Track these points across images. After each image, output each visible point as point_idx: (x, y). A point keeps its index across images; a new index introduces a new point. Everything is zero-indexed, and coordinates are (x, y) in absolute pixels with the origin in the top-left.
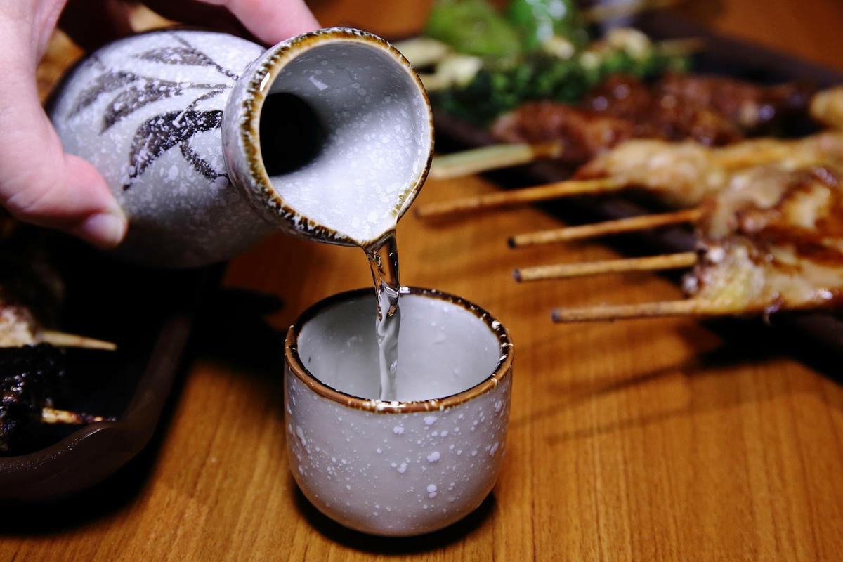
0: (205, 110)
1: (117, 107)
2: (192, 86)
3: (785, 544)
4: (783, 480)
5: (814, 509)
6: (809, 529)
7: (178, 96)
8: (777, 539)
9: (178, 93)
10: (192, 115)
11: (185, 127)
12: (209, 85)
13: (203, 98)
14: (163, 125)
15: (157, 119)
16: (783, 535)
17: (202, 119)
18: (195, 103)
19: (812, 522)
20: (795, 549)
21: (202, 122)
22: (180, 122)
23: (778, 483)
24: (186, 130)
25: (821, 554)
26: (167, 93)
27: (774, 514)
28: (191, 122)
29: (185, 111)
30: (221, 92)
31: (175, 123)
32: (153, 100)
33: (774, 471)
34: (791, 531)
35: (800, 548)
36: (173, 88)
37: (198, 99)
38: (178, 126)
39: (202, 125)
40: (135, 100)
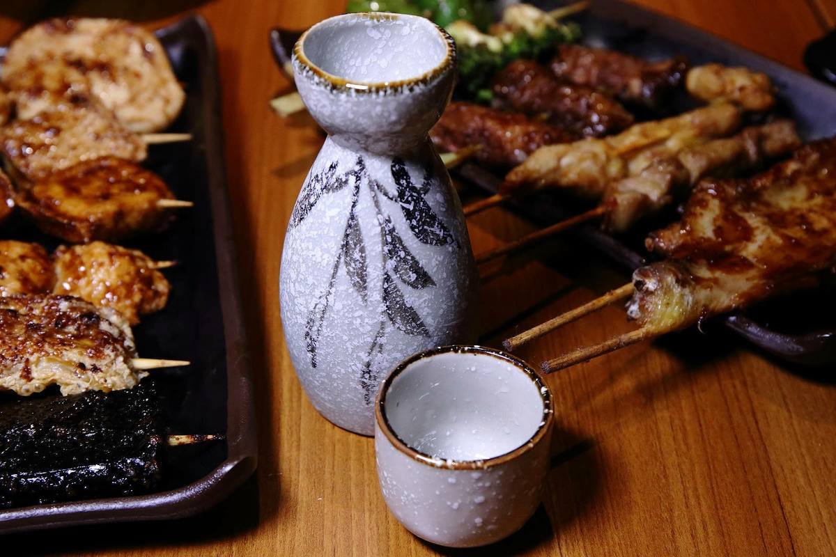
0: (395, 184)
1: (413, 277)
2: (379, 212)
3: (693, 501)
4: (686, 444)
5: (712, 467)
6: (709, 485)
7: (392, 218)
8: (686, 497)
9: (389, 221)
10: (401, 195)
11: (411, 196)
12: (374, 197)
13: (386, 194)
14: (415, 219)
15: (413, 228)
16: (690, 492)
17: (402, 183)
18: (392, 199)
19: (710, 479)
20: (699, 504)
21: (404, 181)
22: (409, 203)
23: (683, 447)
24: (413, 194)
25: (719, 506)
26: (392, 231)
27: (682, 475)
28: (407, 193)
29: (400, 203)
30: (376, 181)
31: (411, 207)
32: (401, 242)
33: (680, 436)
34: (696, 489)
35: (703, 503)
36: (387, 229)
37: (389, 198)
38: (413, 203)
39: (406, 180)
40: (405, 260)
